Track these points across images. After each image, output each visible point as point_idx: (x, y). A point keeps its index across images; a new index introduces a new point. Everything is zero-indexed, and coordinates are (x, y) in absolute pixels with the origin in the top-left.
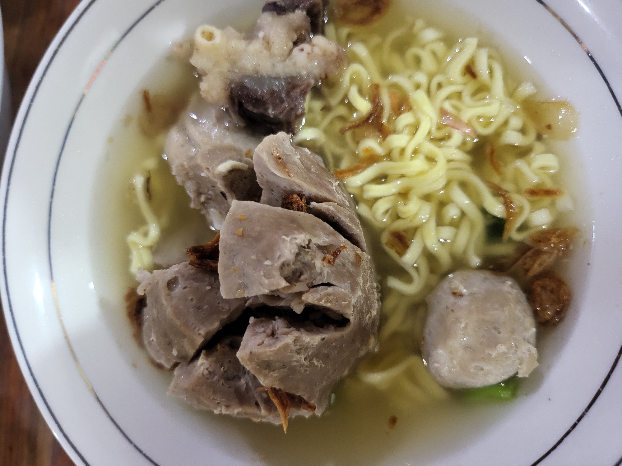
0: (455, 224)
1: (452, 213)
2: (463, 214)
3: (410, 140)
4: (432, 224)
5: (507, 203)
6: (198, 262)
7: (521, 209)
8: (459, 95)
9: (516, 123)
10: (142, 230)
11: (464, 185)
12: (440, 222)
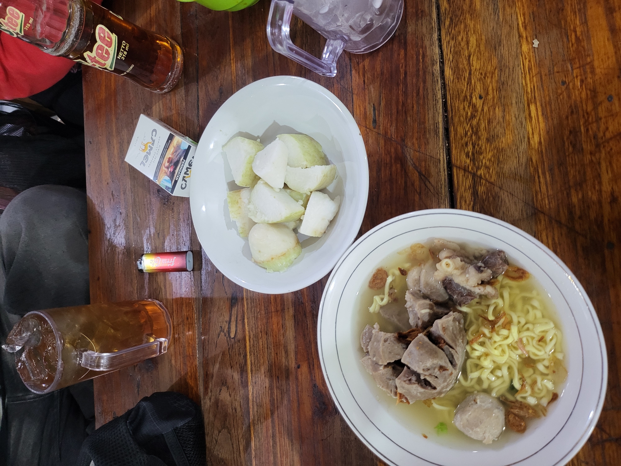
0: (498, 377)
1: (499, 373)
2: (502, 376)
3: (500, 341)
4: (489, 371)
5: (523, 386)
6: (398, 338)
7: (526, 392)
8: (533, 338)
9: (546, 363)
10: (382, 296)
11: (510, 368)
12: (492, 372)
